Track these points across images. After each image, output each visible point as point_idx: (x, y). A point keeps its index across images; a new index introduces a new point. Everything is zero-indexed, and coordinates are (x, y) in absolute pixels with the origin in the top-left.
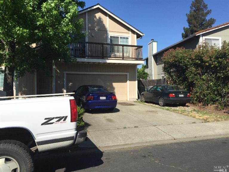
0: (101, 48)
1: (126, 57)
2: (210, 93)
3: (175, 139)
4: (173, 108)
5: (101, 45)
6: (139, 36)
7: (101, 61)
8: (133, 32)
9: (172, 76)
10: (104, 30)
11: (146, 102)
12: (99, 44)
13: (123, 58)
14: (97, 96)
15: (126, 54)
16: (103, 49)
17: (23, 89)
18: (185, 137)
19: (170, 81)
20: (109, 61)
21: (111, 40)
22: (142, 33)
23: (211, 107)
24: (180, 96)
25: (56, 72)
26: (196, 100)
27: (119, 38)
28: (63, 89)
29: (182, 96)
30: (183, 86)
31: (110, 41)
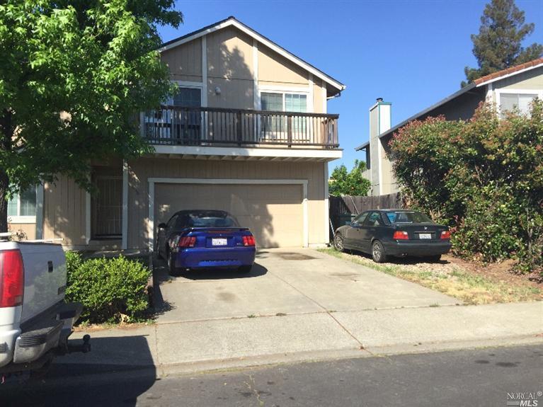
0: (236, 121)
1: (297, 142)
2: (499, 231)
3: (362, 348)
4: (403, 267)
5: (236, 114)
6: (332, 92)
7: (234, 152)
8: (318, 81)
9: (414, 188)
10: (245, 78)
11: (346, 251)
12: (229, 111)
13: (290, 145)
14: (204, 237)
15: (297, 134)
16: (239, 124)
17: (60, 220)
18: (391, 341)
19: (412, 200)
20: (253, 153)
21: (264, 103)
22: (341, 84)
23: (503, 265)
24: (422, 236)
25: (131, 179)
26: (468, 248)
27: (284, 96)
28: (146, 220)
29: (428, 236)
30: (441, 213)
31: (259, 103)
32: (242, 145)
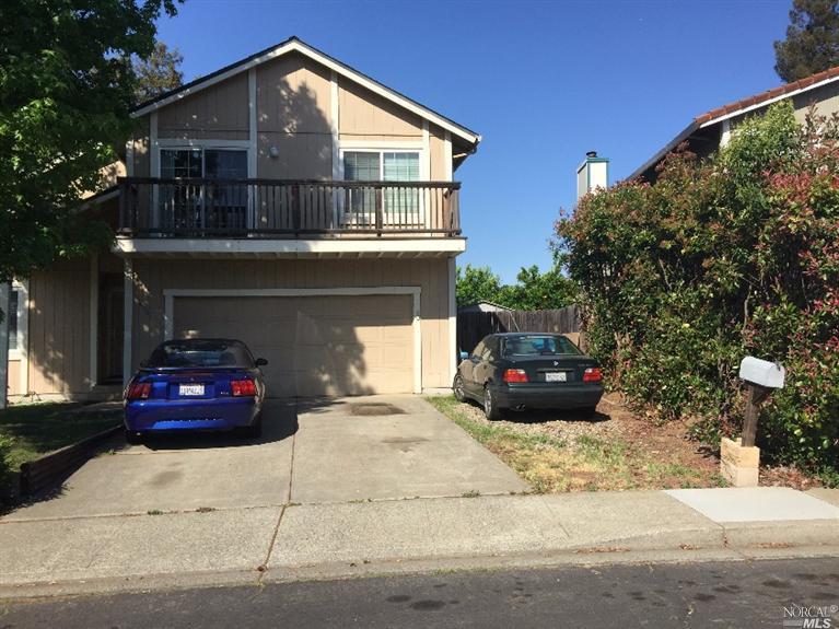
0: (291, 198)
1: (391, 228)
3: (261, 569)
5: (290, 188)
8: (438, 131)
13: (379, 232)
15: (390, 215)
16: (297, 203)
17: (51, 354)
20: (318, 247)
21: (349, 168)
22: (472, 133)
24: (551, 377)
25: (136, 290)
27: (381, 156)
31: (342, 169)
32: (301, 235)
